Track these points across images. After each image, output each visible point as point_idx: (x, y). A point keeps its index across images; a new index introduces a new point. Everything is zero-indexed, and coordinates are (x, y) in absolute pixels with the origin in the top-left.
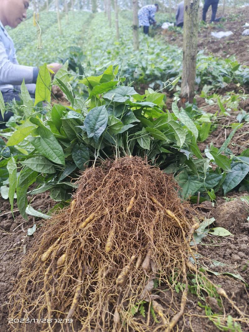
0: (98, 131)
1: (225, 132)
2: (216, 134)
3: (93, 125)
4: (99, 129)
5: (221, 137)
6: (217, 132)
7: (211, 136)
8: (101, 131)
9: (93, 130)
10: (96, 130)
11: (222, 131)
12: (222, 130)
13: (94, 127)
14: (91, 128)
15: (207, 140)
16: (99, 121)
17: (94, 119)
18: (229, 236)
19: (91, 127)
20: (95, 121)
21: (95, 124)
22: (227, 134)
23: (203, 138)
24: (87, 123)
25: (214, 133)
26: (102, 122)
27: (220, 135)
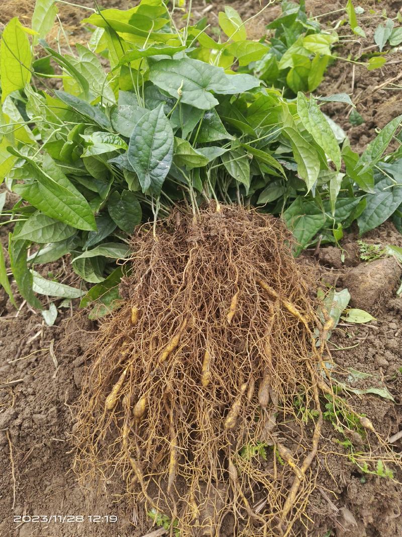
0: (157, 171)
1: (354, 73)
2: (336, 74)
3: (145, 158)
4: (159, 166)
5: (344, 84)
6: (337, 69)
7: (328, 78)
8: (163, 169)
9: (147, 167)
10: (153, 168)
11: (348, 70)
12: (347, 66)
13: (148, 161)
14: (143, 166)
15: (320, 88)
16: (156, 148)
17: (146, 146)
18: (370, 322)
19: (142, 163)
20: (148, 148)
21: (149, 156)
22: (355, 77)
23: (312, 84)
24: (134, 155)
25: (332, 72)
26: (164, 148)
27: (343, 78)
